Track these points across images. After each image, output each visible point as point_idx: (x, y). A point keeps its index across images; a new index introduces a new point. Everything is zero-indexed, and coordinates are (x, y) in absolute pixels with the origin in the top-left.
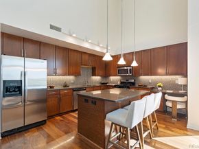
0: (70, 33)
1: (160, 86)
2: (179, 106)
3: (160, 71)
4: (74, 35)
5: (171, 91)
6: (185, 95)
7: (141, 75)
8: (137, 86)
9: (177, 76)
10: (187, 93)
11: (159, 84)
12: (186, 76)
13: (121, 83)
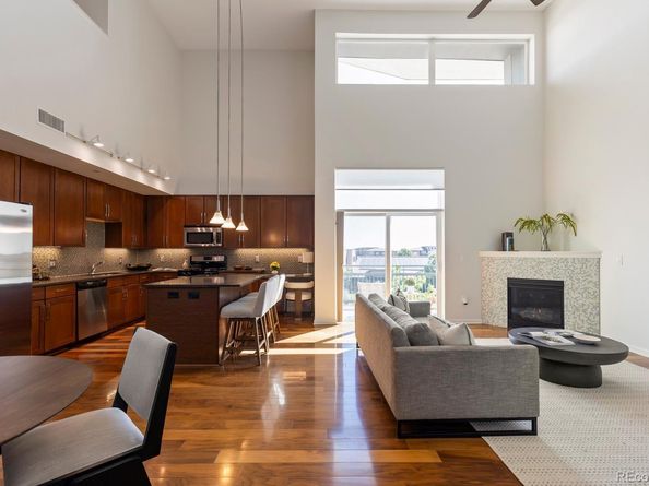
0: (82, 134)
1: (275, 268)
2: (304, 297)
3: (273, 238)
4: (99, 145)
5: (293, 276)
6: (311, 279)
7: (242, 247)
8: (231, 269)
9: (301, 250)
10: (313, 276)
11: (273, 264)
12: (312, 249)
13: (192, 263)
